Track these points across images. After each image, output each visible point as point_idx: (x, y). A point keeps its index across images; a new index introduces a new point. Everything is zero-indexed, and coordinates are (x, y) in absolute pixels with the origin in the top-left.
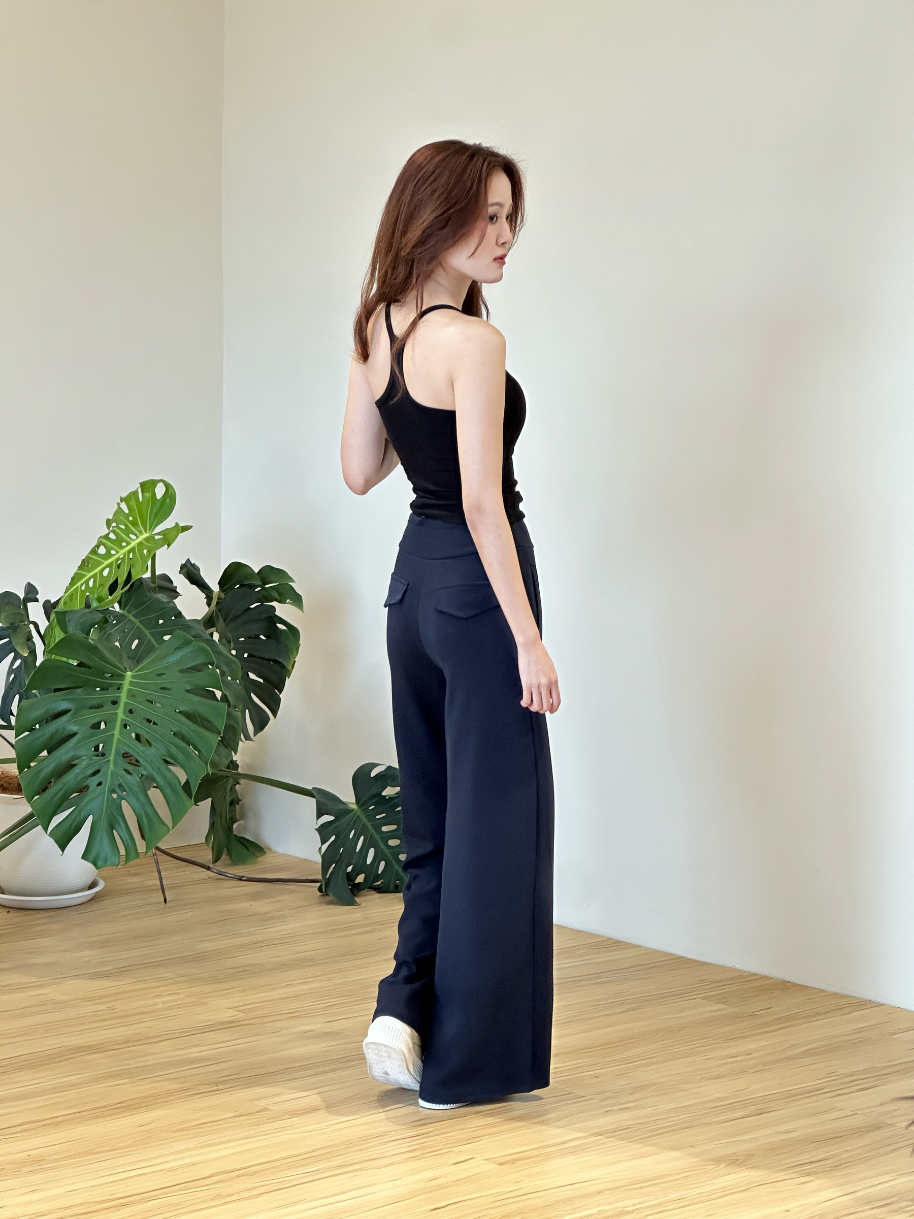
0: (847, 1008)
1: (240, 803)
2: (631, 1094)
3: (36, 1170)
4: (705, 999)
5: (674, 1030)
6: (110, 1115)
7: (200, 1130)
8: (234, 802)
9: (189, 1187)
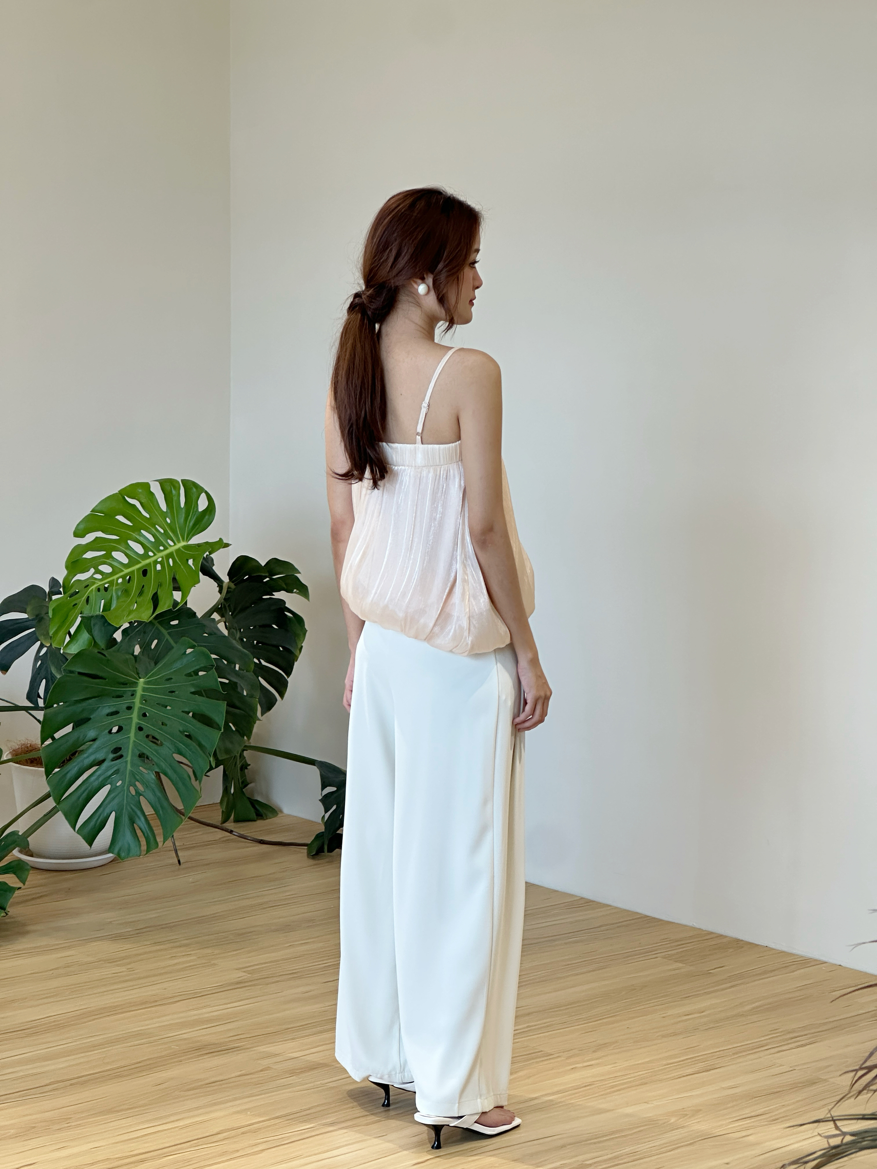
0: (794, 966)
1: (248, 767)
2: (594, 1052)
3: (65, 1127)
4: (664, 957)
5: (635, 989)
6: (130, 1075)
7: (209, 1089)
8: (245, 766)
9: (198, 1144)
